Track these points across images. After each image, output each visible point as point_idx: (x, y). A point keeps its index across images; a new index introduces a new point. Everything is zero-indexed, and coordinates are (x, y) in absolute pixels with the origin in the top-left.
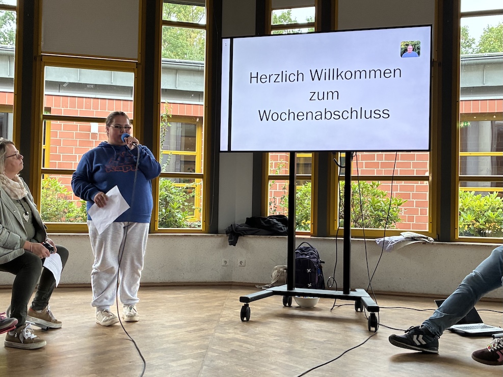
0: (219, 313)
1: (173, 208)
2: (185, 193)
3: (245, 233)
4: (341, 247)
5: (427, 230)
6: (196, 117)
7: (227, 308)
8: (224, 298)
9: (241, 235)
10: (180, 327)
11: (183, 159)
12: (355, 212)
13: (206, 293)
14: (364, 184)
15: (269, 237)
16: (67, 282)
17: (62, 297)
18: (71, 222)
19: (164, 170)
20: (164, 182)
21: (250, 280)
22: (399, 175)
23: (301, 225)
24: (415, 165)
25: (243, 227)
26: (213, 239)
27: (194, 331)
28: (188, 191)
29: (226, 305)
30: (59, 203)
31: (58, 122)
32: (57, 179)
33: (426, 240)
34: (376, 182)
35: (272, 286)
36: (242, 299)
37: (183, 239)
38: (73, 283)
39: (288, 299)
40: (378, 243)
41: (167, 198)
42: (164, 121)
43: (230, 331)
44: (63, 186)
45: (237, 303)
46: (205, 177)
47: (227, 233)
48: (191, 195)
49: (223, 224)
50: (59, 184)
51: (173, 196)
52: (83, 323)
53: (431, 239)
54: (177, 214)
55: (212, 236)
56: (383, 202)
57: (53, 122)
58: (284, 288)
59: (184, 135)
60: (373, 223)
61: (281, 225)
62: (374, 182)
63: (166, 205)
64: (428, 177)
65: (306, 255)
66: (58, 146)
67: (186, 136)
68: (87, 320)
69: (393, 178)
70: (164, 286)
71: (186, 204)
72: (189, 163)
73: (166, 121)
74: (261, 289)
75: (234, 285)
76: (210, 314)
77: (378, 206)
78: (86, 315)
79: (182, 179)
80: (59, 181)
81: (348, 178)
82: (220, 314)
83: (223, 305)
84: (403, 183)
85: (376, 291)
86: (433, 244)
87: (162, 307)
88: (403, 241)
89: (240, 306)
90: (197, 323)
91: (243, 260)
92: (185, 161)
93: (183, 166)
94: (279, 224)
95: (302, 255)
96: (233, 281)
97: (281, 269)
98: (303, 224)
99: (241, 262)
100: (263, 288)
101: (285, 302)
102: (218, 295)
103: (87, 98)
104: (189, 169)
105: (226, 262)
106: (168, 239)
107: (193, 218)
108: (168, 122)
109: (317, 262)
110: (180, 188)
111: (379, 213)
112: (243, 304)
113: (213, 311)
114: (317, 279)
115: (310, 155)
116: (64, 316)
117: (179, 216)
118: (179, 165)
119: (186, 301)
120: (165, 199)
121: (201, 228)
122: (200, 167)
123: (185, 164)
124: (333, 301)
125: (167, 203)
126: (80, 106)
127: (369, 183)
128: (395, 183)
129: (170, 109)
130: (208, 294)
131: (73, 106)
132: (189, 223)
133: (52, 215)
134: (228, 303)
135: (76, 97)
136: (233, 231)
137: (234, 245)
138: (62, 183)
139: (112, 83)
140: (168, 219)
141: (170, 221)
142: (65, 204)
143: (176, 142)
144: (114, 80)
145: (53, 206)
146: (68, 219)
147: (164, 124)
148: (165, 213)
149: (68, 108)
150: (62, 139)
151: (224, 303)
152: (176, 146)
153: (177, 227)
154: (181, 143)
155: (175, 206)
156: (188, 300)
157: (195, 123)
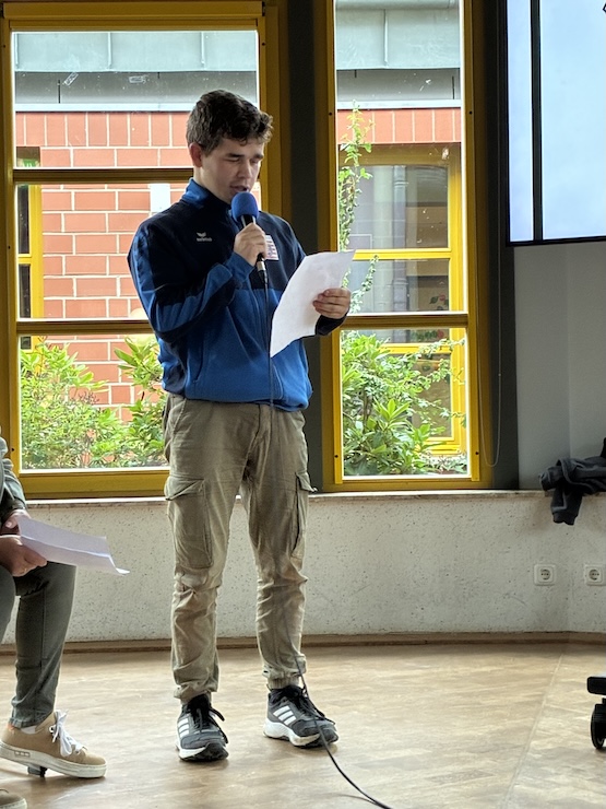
0: (529, 725)
1: (386, 418)
2: (417, 373)
6: (440, 146)
7: (551, 709)
8: (544, 680)
9: (590, 493)
10: (413, 765)
11: (413, 273)
13: (490, 665)
16: (97, 637)
17: (84, 679)
18: (107, 465)
19: (357, 307)
20: (359, 341)
25: (595, 468)
26: (504, 506)
27: (453, 777)
28: (427, 364)
29: (548, 701)
30: (70, 416)
31: (62, 188)
32: (66, 346)
36: (595, 685)
37: (415, 506)
38: (117, 638)
41: (368, 388)
42: (351, 164)
43: (562, 779)
44: (82, 366)
45: (584, 697)
46: (473, 322)
47: (546, 486)
48: (438, 376)
49: (533, 458)
50: (71, 363)
51: (384, 383)
52: (139, 753)
54: (396, 435)
55: (500, 496)
57: (47, 189)
59: (413, 199)
63: (366, 408)
66: (64, 256)
67: (420, 205)
68: (150, 745)
70: (366, 644)
71: (423, 403)
72: (431, 281)
73: (357, 164)
75: (576, 642)
76: (500, 727)
78: (150, 730)
79: (414, 330)
80: (70, 355)
82: (530, 729)
83: (540, 702)
87: (362, 707)
89: (586, 704)
90: (461, 754)
91: (599, 566)
92: (419, 277)
93: (414, 291)
96: (571, 628)
99: (593, 573)
102: (526, 672)
103: (135, 112)
104: (433, 301)
105: (546, 573)
106: (370, 507)
107: (444, 443)
108: (361, 165)
110: (405, 359)
113: (510, 719)
116: (89, 734)
117: (404, 438)
118: (404, 290)
119: (430, 689)
120: (362, 393)
121: (468, 475)
122: (459, 300)
123: (419, 286)
125: (369, 403)
126: (119, 138)
129: (367, 129)
130: (495, 668)
131: (98, 138)
132: (435, 461)
133: (54, 449)
134: (555, 696)
135: (106, 112)
136: (563, 479)
137: (570, 523)
138: (79, 359)
139: (203, 65)
140: (373, 451)
141: (377, 456)
142: (87, 416)
143: (393, 223)
144: (206, 56)
145: (55, 424)
146: (97, 459)
147: (351, 172)
148: (364, 432)
149: (88, 147)
150: (74, 234)
151: (542, 695)
152: (393, 234)
153: (398, 471)
154: (406, 224)
155: (391, 410)
156: (435, 686)
157: (439, 163)
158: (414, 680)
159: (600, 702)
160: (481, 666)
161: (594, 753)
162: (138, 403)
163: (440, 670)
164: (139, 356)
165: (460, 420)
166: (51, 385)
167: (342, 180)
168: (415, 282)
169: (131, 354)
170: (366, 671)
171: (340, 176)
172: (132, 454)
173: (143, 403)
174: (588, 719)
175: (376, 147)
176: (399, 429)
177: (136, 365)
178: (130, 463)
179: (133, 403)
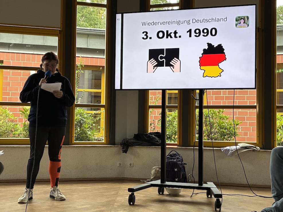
1: (85, 128)
2: (93, 118)
3: (133, 145)
4: (197, 153)
5: (256, 142)
6: (100, 67)
7: (120, 196)
8: (118, 189)
9: (131, 146)
10: (87, 209)
11: (93, 95)
12: (207, 130)
13: (107, 185)
14: (213, 111)
15: (149, 147)
16: (12, 179)
17: (8, 189)
18: (16, 137)
19: (79, 102)
20: (79, 110)
21: (137, 176)
22: (237, 105)
23: (172, 139)
24: (248, 98)
25: (132, 140)
26: (111, 148)
28: (95, 116)
29: (119, 194)
30: (7, 125)
31: (8, 70)
32: (7, 108)
33: (255, 149)
34: (222, 110)
35: (152, 181)
36: (130, 190)
37: (91, 149)
38: (17, 179)
39: (162, 189)
40: (222, 151)
41: (81, 121)
42: (79, 69)
44: (11, 113)
45: (127, 192)
46: (106, 107)
47: (121, 144)
48: (98, 119)
49: (118, 138)
50: (8, 112)
51: (85, 120)
53: (258, 148)
54: (87, 132)
55: (111, 146)
56: (226, 123)
57: (5, 71)
58: (158, 182)
59: (94, 78)
60: (220, 137)
61: (157, 139)
62: (220, 109)
63: (80, 125)
64: (256, 106)
65: (174, 159)
66: (8, 87)
67: (95, 79)
69: (233, 107)
70: (78, 181)
71: (94, 125)
72: (97, 97)
73: (80, 69)
74: (144, 183)
75: (126, 180)
76: (108, 200)
77: (222, 125)
79: (93, 108)
80: (8, 110)
81: (201, 107)
82: (115, 200)
83: (117, 194)
84: (240, 110)
85: (222, 183)
86: (259, 151)
87: (76, 196)
88: (239, 149)
89: (128, 194)
90: (99, 206)
91: (132, 163)
92: (94, 96)
93: (93, 99)
94: (156, 138)
95: (171, 159)
96: (125, 177)
97: (158, 169)
98: (173, 138)
99: (130, 164)
100: (145, 182)
101: (159, 192)
102: (114, 187)
103: (27, 54)
104: (98, 101)
105: (120, 164)
106: (80, 149)
107: (98, 134)
108: (82, 69)
109: (182, 164)
110: (90, 114)
111: (224, 130)
112: (130, 193)
113: (110, 198)
114: (181, 175)
115: (177, 92)
116: (8, 202)
117: (89, 133)
118: (91, 98)
120: (80, 122)
121: (104, 141)
122: (103, 102)
123: (94, 98)
124: (192, 190)
125: (81, 124)
126: (23, 60)
127: (217, 110)
128: (235, 110)
129: (83, 61)
130: (107, 186)
131: (18, 59)
132: (96, 138)
133: (3, 133)
134: (121, 192)
135: (20, 53)
136: (125, 143)
137: (126, 153)
138: (10, 111)
139: (45, 44)
140: (82, 135)
141: (83, 136)
142: (12, 125)
143: (89, 83)
144: (45, 41)
145: (4, 127)
146: (14, 136)
147: (79, 71)
148: (80, 131)
149: (15, 61)
150: (11, 82)
151: (118, 192)
152: (89, 86)
153: (87, 140)
154: (92, 83)
155: (87, 126)
156: (93, 190)
157: (100, 70)
158: (88, 189)
159: (131, 194)
160: (105, 186)
161: (129, 205)
162: (25, 122)
163: (95, 187)
164: (25, 111)
165: (102, 129)
166: (3, 117)
167: (77, 73)
168: (94, 97)
169: (23, 111)
170: (77, 187)
171: (77, 72)
172: (22, 135)
173: (26, 123)
174: (128, 198)
175: (85, 66)
176: (88, 131)
177: (25, 113)
178: (22, 137)
179: (23, 123)
